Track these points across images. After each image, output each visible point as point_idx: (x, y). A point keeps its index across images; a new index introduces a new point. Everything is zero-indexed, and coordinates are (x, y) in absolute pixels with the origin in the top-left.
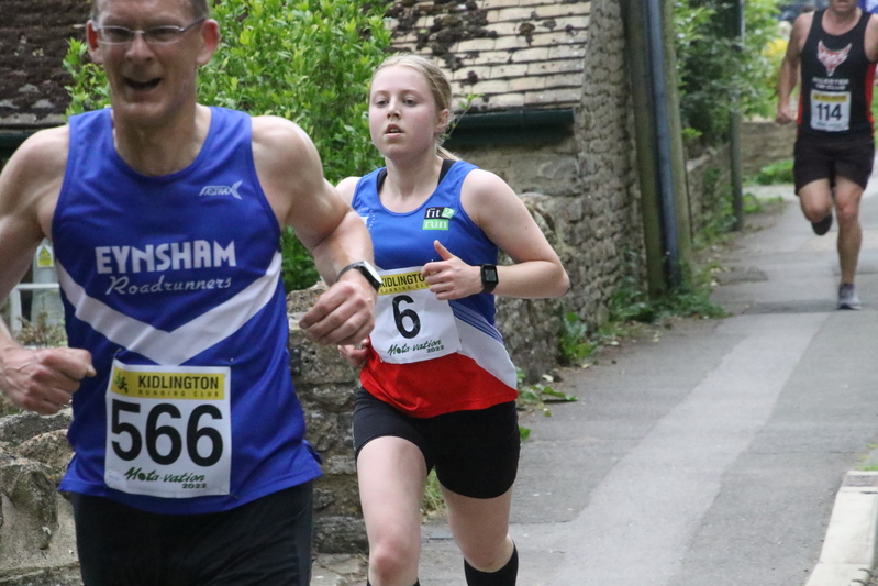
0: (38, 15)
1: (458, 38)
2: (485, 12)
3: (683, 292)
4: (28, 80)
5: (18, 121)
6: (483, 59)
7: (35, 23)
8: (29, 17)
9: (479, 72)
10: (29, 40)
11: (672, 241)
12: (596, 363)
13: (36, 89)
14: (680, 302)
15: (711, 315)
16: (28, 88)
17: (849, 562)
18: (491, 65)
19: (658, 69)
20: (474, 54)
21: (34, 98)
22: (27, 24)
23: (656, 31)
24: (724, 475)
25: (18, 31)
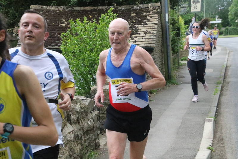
0: (59, 29)
1: (133, 34)
2: (138, 30)
3: (171, 80)
4: (57, 40)
5: (55, 47)
6: (137, 38)
7: (59, 30)
8: (58, 29)
9: (137, 40)
10: (58, 33)
11: (170, 71)
12: (156, 93)
13: (58, 42)
14: (171, 82)
15: (176, 84)
16: (57, 41)
17: (208, 138)
18: (139, 39)
19: (168, 41)
20: (136, 37)
21: (58, 43)
22: (57, 30)
23: (168, 34)
24: (182, 118)
25: (56, 32)
